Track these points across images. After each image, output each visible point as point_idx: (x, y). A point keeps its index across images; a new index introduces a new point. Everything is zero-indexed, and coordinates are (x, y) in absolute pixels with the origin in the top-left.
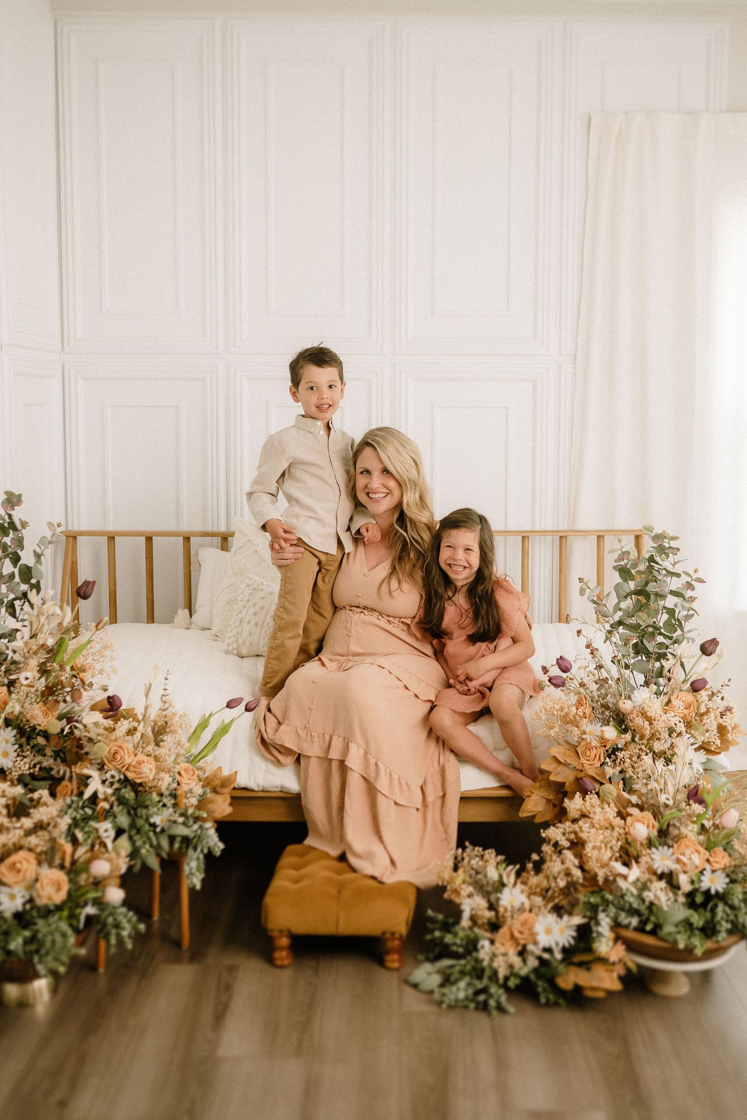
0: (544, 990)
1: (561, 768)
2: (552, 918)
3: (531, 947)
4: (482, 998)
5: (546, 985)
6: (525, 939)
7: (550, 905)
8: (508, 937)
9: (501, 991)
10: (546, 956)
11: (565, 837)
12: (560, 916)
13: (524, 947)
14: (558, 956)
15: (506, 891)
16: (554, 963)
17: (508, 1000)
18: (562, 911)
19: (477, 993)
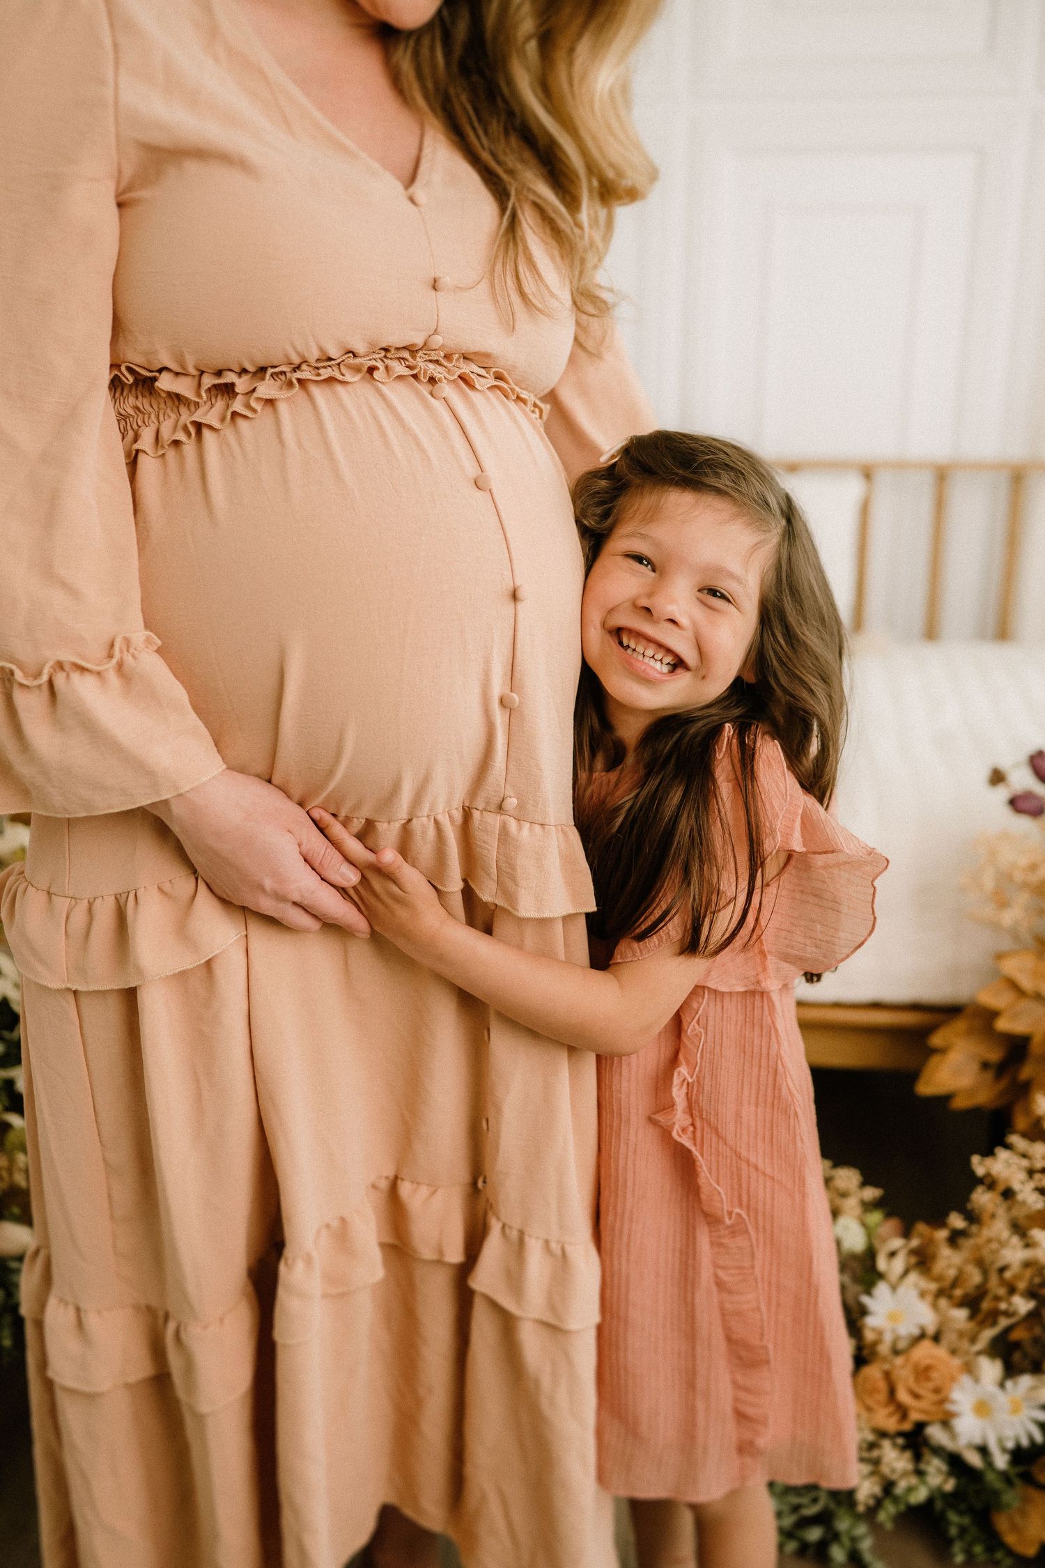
0: (963, 1530)
1: (1024, 1004)
2: (991, 1369)
3: (936, 1433)
4: (814, 1534)
5: (966, 1521)
6: (923, 1411)
7: (988, 1334)
8: (882, 1396)
9: (861, 1529)
10: (974, 1460)
11: (1031, 1185)
12: (1011, 1371)
13: (920, 1427)
14: (1001, 1461)
15: (882, 1289)
16: (990, 1477)
17: (876, 1549)
18: (1017, 1356)
19: (805, 1522)
